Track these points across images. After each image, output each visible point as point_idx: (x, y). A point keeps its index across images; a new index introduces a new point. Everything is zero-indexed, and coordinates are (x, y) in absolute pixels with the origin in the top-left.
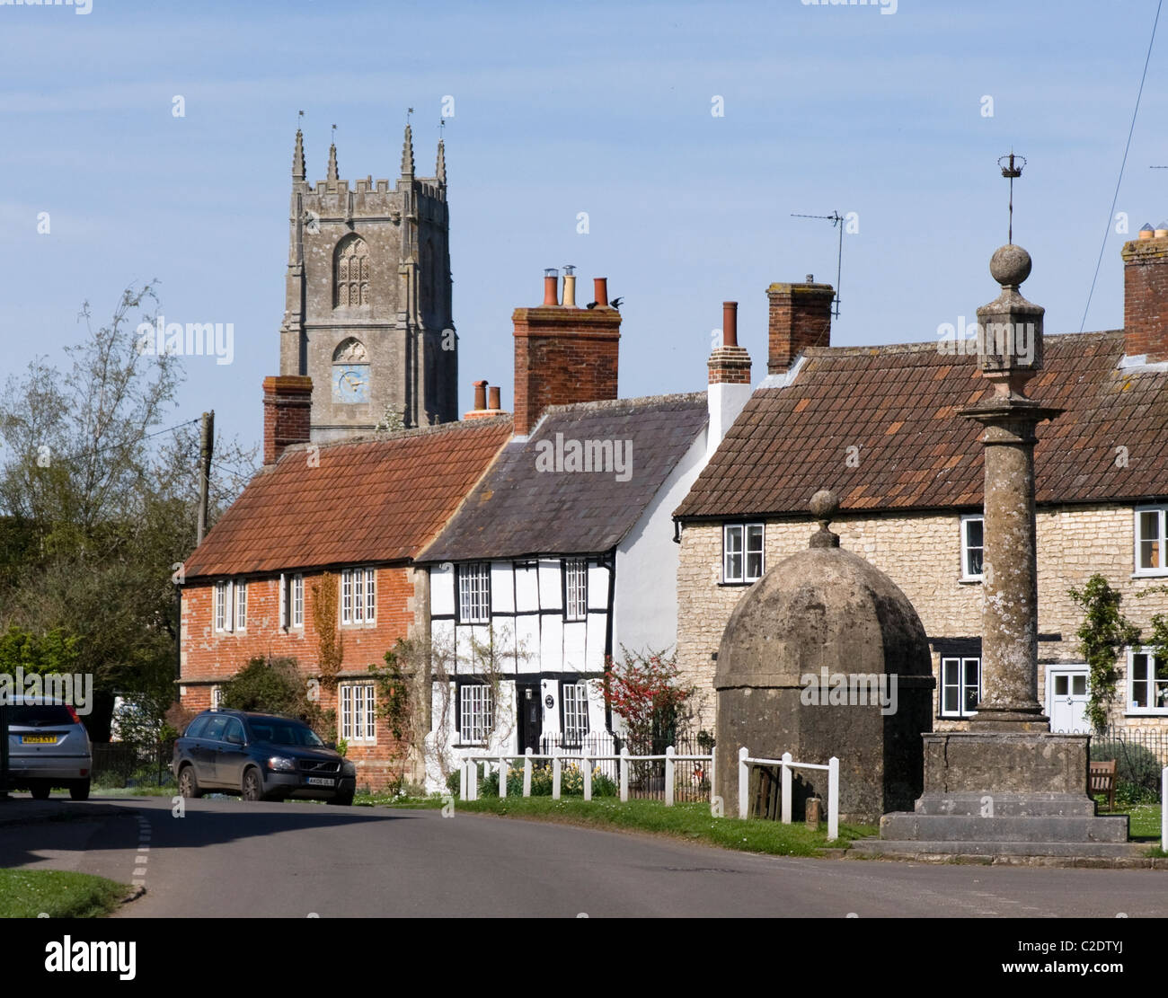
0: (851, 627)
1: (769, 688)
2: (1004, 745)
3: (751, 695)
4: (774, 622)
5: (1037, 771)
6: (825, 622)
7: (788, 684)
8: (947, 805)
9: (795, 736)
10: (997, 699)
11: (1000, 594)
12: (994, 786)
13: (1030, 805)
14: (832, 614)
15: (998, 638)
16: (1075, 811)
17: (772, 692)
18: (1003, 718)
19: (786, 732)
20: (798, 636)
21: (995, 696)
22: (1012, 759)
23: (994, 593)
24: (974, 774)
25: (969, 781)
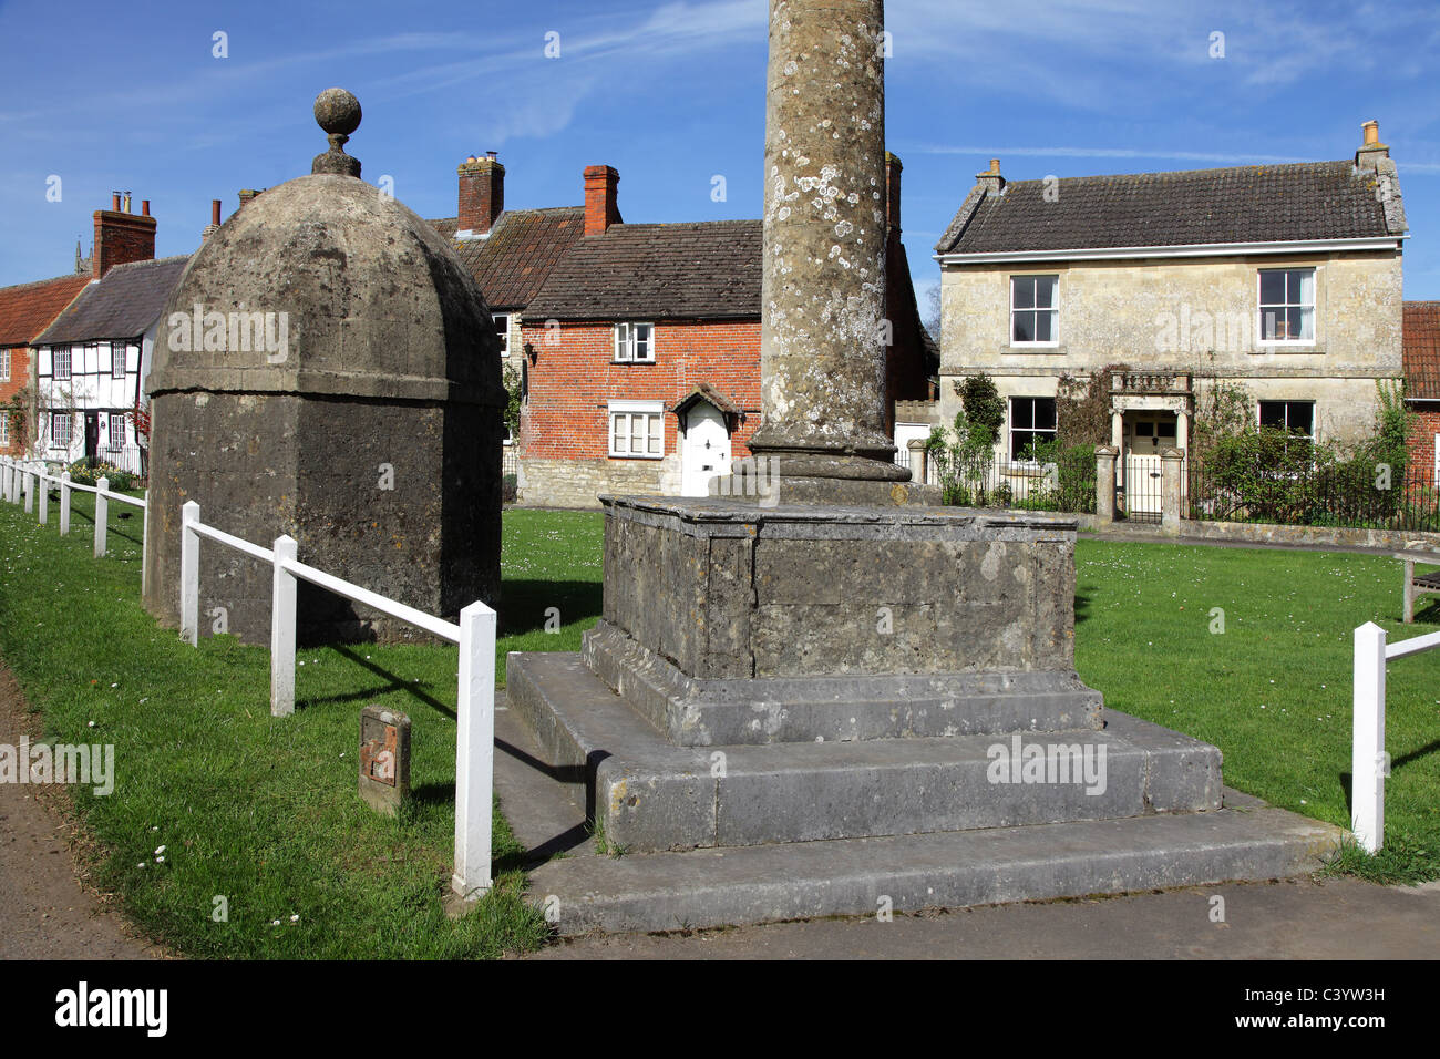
0: (391, 294)
1: (242, 393)
2: (894, 546)
3: (208, 405)
4: (254, 278)
5: (966, 614)
6: (346, 282)
7: (279, 387)
8: (764, 716)
9: (291, 482)
10: (820, 423)
11: (830, 172)
12: (868, 655)
13: (964, 708)
14: (358, 269)
15: (823, 277)
16: (1064, 718)
17: (246, 400)
18: (848, 472)
19: (273, 473)
20: (298, 301)
21: (815, 416)
22: (911, 584)
23: (813, 170)
24: (820, 624)
25: (808, 644)
